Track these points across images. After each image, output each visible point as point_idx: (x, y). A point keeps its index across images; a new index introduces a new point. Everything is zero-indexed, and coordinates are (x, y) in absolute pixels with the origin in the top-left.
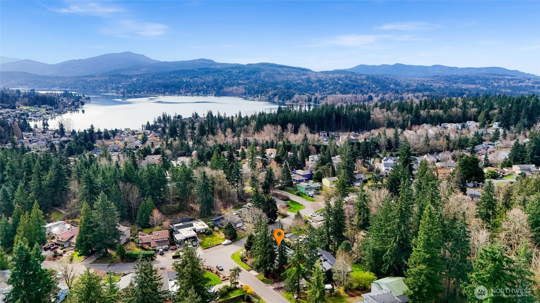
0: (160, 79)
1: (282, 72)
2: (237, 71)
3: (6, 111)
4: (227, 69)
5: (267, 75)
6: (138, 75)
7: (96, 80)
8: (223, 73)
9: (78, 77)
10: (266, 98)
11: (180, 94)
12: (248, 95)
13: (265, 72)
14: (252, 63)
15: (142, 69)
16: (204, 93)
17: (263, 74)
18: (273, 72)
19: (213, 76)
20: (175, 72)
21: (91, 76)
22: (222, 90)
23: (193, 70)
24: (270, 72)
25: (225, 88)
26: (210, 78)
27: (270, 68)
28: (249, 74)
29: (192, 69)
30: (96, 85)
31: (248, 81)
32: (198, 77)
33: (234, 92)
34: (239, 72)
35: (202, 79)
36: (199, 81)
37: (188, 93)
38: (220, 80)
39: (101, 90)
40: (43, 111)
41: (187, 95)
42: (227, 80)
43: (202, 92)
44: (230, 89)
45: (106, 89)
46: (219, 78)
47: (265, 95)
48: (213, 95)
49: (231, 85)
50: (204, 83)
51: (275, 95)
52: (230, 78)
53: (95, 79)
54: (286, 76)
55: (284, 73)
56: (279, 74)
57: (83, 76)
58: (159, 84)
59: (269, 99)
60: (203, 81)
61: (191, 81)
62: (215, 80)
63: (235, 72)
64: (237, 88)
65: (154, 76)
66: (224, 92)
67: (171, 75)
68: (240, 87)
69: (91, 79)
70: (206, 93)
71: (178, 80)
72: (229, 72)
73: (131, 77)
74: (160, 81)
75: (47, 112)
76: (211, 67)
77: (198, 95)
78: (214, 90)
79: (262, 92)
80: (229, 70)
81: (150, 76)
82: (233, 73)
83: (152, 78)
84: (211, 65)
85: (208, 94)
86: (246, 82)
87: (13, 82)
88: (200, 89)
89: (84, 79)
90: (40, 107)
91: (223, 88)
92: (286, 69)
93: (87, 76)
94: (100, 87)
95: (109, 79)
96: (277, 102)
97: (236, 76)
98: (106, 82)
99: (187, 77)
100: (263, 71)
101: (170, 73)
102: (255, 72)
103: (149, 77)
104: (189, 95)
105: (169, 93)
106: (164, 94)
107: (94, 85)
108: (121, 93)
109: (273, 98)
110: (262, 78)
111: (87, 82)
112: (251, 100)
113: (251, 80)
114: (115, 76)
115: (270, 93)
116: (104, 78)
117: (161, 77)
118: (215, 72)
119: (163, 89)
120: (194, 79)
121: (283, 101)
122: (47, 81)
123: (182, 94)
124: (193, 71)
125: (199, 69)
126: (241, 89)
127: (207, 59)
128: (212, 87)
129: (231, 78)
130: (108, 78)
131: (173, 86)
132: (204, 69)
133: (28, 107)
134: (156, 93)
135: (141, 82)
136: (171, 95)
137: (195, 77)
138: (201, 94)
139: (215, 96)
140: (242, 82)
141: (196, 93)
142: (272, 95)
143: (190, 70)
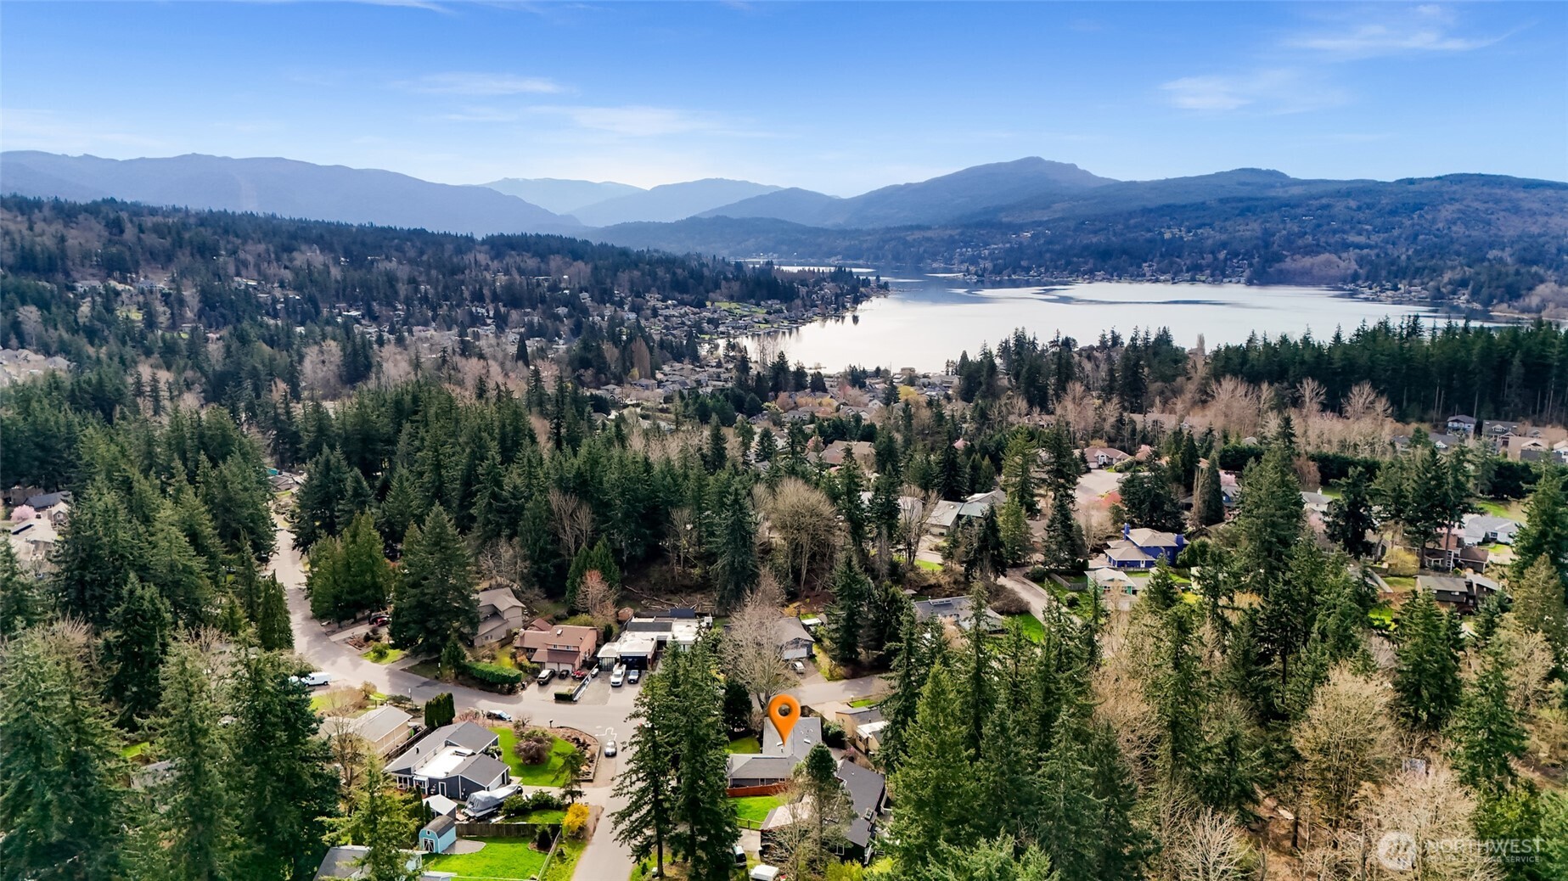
0: (1095, 232)
1: (1526, 205)
2: (1353, 204)
3: (682, 311)
4: (1316, 199)
5: (1466, 218)
6: (1040, 224)
7: (929, 239)
8: (1299, 211)
9: (888, 230)
10: (1425, 293)
11: (1138, 277)
12: (1366, 281)
13: (1457, 206)
14: (1416, 175)
15: (1056, 206)
16: (1212, 275)
17: (1447, 212)
18: (1491, 205)
19: (1262, 223)
20: (1146, 211)
21: (919, 227)
22: (1277, 265)
23: (1203, 203)
24: (1481, 206)
25: (1288, 259)
26: (1249, 229)
27: (1486, 189)
28: (1393, 213)
29: (1200, 200)
30: (925, 251)
31: (1382, 236)
32: (1211, 226)
33: (1315, 271)
34: (1359, 208)
35: (1223, 230)
36: (1212, 235)
37: (1164, 273)
38: (1284, 232)
39: (935, 265)
40: (761, 313)
41: (1157, 281)
42: (1305, 233)
43: (1208, 272)
44: (1307, 261)
45: (949, 261)
46: (1281, 226)
47: (1422, 284)
48: (1242, 280)
49: (1310, 251)
50: (1224, 245)
51: (1463, 283)
52: (1319, 226)
53: (929, 234)
54: (1542, 219)
55: (1536, 206)
56: (1516, 210)
57: (899, 229)
58: (1086, 247)
59: (1434, 298)
60: (1224, 237)
61: (1188, 237)
62: (1268, 234)
63: (1339, 207)
64: (1334, 258)
65: (1083, 223)
66: (1281, 271)
67: (1132, 222)
68: (1344, 255)
69: (918, 235)
70: (1219, 273)
71: (1149, 235)
72: (1327, 207)
73: (1020, 228)
74: (1095, 240)
75: (767, 317)
76: (1272, 193)
77: (1193, 280)
78: (1250, 265)
79: (1418, 272)
80: (1324, 201)
81: (1072, 224)
82: (1335, 210)
83: (1075, 230)
84: (1272, 186)
85: (1225, 276)
86: (1375, 239)
87: (751, 243)
88: (1203, 262)
89: (902, 234)
90: (758, 305)
91: (1279, 258)
92: (1549, 192)
93: (911, 228)
94: (934, 256)
95: (962, 234)
96: (1463, 306)
97: (1345, 222)
98: (952, 243)
99: (1179, 226)
100: (1452, 200)
101: (1131, 214)
102: (1419, 207)
103: (1068, 228)
104: (1165, 281)
105: (1106, 273)
106: (1091, 275)
107: (921, 250)
108: (976, 274)
109: (1454, 292)
110: (1440, 225)
111: (906, 243)
112: (1366, 300)
113: (1396, 232)
114: (980, 225)
115: (1447, 277)
116: (949, 232)
117: (1104, 225)
118: (1273, 209)
119: (1091, 261)
120: (1199, 231)
121: (1487, 303)
122: (821, 240)
123: (1144, 275)
124: (1202, 206)
125: (1221, 201)
126: (1348, 263)
127: (1264, 168)
128: (1248, 255)
129: (1325, 228)
130: (959, 231)
131: (1125, 252)
132: (1241, 200)
133: (733, 305)
134: (1071, 274)
135: (1042, 241)
136: (1109, 280)
137: (1200, 227)
138: (1203, 278)
139: (1249, 283)
140: (1362, 239)
141: (1188, 276)
142: (1450, 282)
143: (1192, 205)
